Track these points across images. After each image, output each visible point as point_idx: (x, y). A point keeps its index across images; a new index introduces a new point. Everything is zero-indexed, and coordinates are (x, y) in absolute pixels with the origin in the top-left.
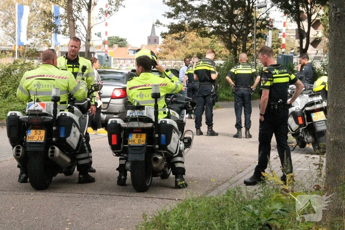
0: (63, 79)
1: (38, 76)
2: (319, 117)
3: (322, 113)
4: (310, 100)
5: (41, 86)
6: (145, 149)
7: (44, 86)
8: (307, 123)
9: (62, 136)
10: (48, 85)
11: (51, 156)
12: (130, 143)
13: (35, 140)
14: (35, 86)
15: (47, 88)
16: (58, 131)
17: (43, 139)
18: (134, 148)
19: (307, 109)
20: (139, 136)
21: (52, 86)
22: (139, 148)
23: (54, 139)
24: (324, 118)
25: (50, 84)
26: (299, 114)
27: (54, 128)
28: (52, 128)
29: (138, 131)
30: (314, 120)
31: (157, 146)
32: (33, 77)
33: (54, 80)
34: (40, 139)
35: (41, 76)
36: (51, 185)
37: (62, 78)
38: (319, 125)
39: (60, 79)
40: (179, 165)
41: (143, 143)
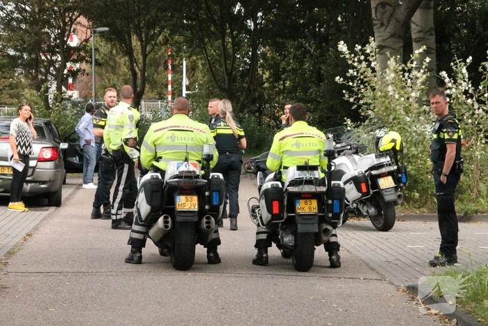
0: (201, 133)
1: (171, 127)
2: (386, 183)
3: (390, 178)
4: (376, 162)
5: (176, 139)
6: (317, 218)
7: (179, 138)
8: (371, 192)
9: (215, 203)
10: (185, 138)
11: (207, 227)
12: (299, 211)
13: (187, 208)
14: (168, 138)
15: (183, 141)
16: (210, 197)
17: (196, 207)
18: (305, 217)
19: (374, 172)
20: (309, 203)
21: (190, 139)
22: (310, 217)
23: (207, 207)
24: (393, 184)
25: (187, 137)
26: (362, 180)
27: (207, 194)
28: (205, 193)
29: (307, 196)
30: (382, 187)
31: (330, 215)
32: (164, 128)
33: (192, 131)
34: (193, 207)
35: (175, 127)
36: (194, 266)
37: (201, 131)
38: (388, 193)
39: (198, 132)
40: (333, 239)
41: (315, 211)
